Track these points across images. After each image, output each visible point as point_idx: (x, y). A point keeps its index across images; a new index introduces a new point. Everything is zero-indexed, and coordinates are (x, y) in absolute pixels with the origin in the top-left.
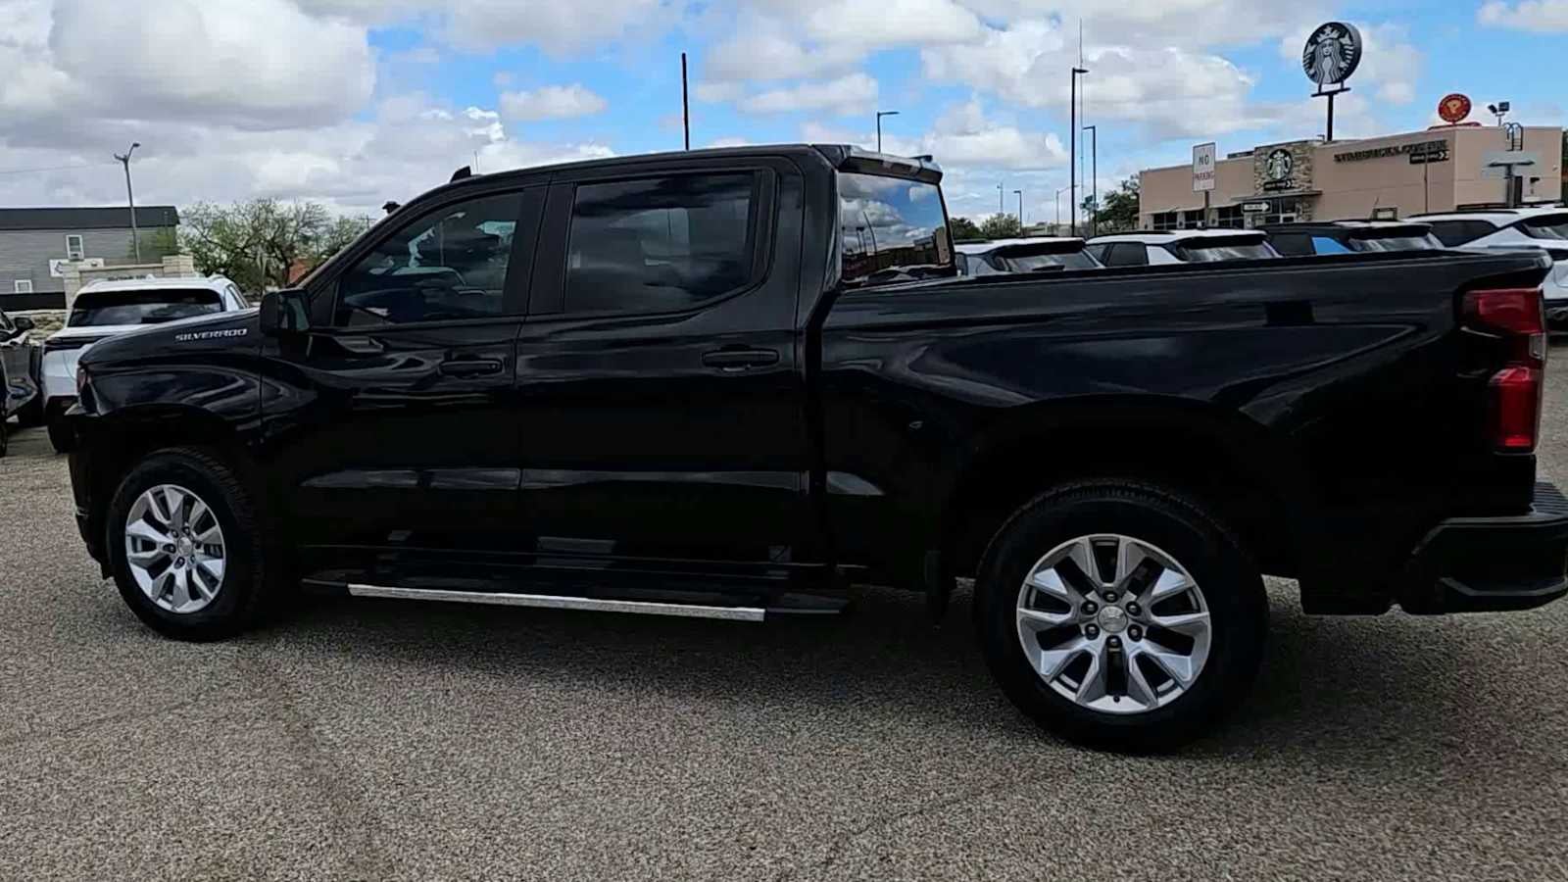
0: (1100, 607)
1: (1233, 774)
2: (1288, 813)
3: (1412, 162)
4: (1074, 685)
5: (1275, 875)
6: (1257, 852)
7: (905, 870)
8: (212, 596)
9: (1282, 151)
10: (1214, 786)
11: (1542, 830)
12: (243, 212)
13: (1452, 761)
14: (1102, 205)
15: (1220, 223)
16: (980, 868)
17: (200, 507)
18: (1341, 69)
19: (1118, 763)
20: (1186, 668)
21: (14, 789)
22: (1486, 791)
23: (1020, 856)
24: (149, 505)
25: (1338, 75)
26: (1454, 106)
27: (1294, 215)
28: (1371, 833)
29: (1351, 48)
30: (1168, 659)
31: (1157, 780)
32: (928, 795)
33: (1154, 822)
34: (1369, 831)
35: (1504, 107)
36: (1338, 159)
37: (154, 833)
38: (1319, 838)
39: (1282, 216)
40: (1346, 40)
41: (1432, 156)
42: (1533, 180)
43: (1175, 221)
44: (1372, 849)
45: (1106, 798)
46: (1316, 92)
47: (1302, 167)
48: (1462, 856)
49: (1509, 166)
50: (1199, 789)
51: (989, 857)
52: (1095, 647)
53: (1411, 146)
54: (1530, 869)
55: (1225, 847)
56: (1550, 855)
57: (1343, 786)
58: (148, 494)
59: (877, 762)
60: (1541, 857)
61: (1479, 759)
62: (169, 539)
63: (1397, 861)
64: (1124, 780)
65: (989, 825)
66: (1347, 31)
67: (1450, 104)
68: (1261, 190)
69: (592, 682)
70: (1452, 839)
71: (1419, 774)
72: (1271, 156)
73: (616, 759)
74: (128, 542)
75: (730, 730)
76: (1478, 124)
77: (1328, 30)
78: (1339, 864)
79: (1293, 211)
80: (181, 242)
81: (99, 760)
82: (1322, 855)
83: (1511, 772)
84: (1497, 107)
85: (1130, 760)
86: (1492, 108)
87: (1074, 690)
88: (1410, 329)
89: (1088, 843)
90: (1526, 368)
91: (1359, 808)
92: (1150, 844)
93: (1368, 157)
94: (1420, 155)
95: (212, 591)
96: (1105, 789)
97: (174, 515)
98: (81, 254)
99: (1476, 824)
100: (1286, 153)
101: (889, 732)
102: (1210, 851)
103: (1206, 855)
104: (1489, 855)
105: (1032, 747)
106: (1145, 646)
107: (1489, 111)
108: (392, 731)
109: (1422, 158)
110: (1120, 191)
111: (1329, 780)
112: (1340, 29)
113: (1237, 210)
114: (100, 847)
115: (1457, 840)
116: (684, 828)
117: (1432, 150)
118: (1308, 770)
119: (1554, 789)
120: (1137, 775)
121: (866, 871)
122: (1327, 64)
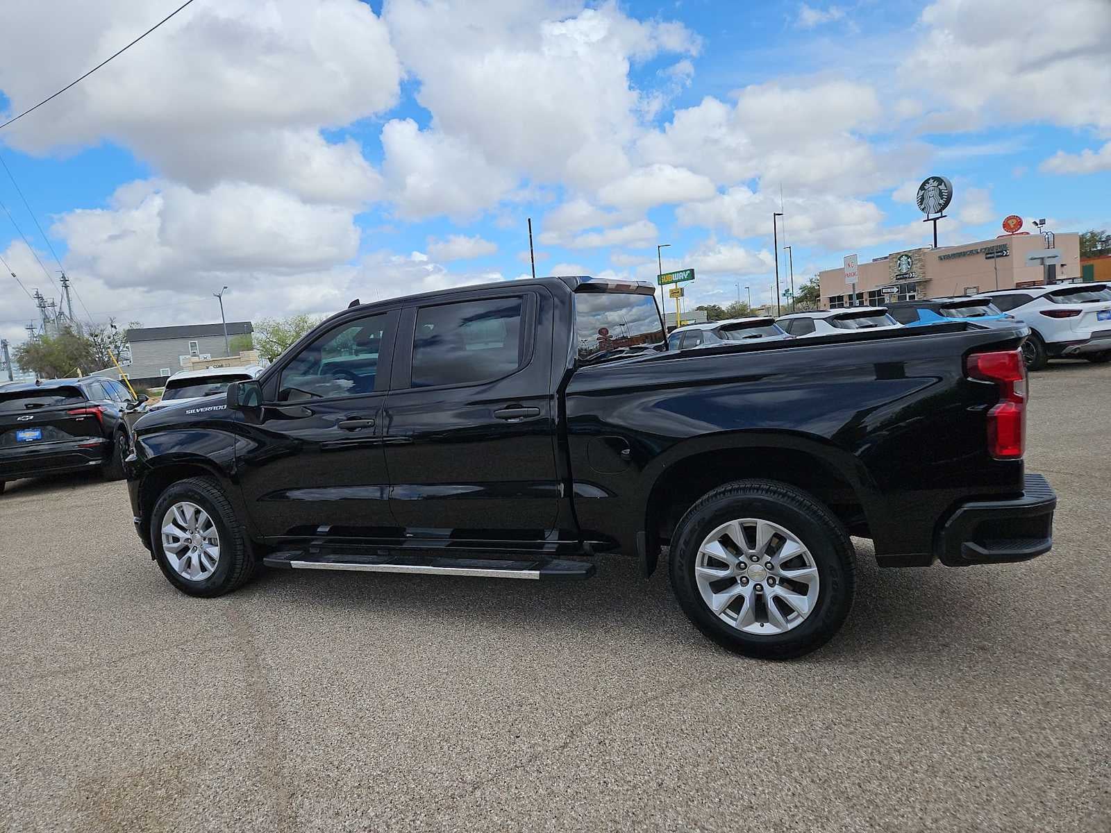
0: (748, 566)
1: (838, 673)
2: (872, 702)
3: (986, 258)
4: (735, 616)
5: (858, 749)
6: (848, 731)
7: (614, 750)
8: (213, 570)
9: (906, 255)
10: (825, 682)
11: (1040, 709)
12: (290, 323)
13: (984, 660)
14: (798, 293)
16: (663, 748)
17: (204, 515)
18: (940, 204)
19: (764, 667)
20: (803, 604)
21: (69, 704)
22: (1005, 681)
23: (691, 738)
24: (174, 514)
25: (939, 208)
26: (1012, 223)
27: (915, 294)
28: (926, 714)
29: (946, 191)
30: (793, 599)
31: (788, 679)
32: (637, 694)
33: (782, 710)
34: (924, 713)
35: (1043, 222)
36: (940, 258)
37: (144, 735)
38: (890, 720)
39: (908, 295)
40: (942, 187)
41: (999, 254)
42: (1062, 265)
43: (841, 301)
44: (925, 727)
45: (752, 693)
47: (919, 265)
48: (985, 731)
49: (1042, 259)
50: (815, 684)
51: (670, 739)
52: (746, 591)
53: (985, 249)
54: (1030, 740)
55: (827, 728)
56: (1044, 729)
57: (910, 680)
58: (174, 508)
59: (609, 671)
60: (1039, 731)
61: (1002, 658)
62: (188, 535)
63: (941, 736)
64: (767, 680)
65: (673, 715)
66: (942, 181)
67: (1010, 222)
68: (893, 280)
69: (440, 619)
70: (979, 718)
71: (961, 670)
72: (899, 259)
73: (443, 673)
74: (164, 538)
75: (520, 650)
76: (1028, 233)
77: (931, 181)
78: (902, 739)
79: (915, 291)
80: (255, 342)
81: (125, 682)
82: (891, 733)
83: (1023, 667)
84: (1038, 222)
85: (772, 665)
86: (1035, 223)
87: (735, 620)
88: (935, 380)
89: (736, 727)
90: (1013, 403)
91: (919, 696)
92: (777, 727)
93: (959, 256)
94: (991, 253)
95: (212, 567)
96: (754, 687)
97: (189, 520)
98: (197, 352)
99: (996, 706)
100: (909, 257)
101: (620, 648)
102: (816, 731)
103: (813, 734)
104: (1003, 730)
105: (710, 657)
106: (779, 590)
107: (1034, 226)
108: (309, 657)
109: (992, 255)
110: (809, 284)
111: (902, 676)
112: (939, 180)
113: (880, 294)
114: (109, 745)
115: (982, 718)
116: (476, 723)
117: (999, 250)
118: (888, 669)
119: (1051, 679)
120: (775, 676)
121: (588, 752)
122: (932, 202)
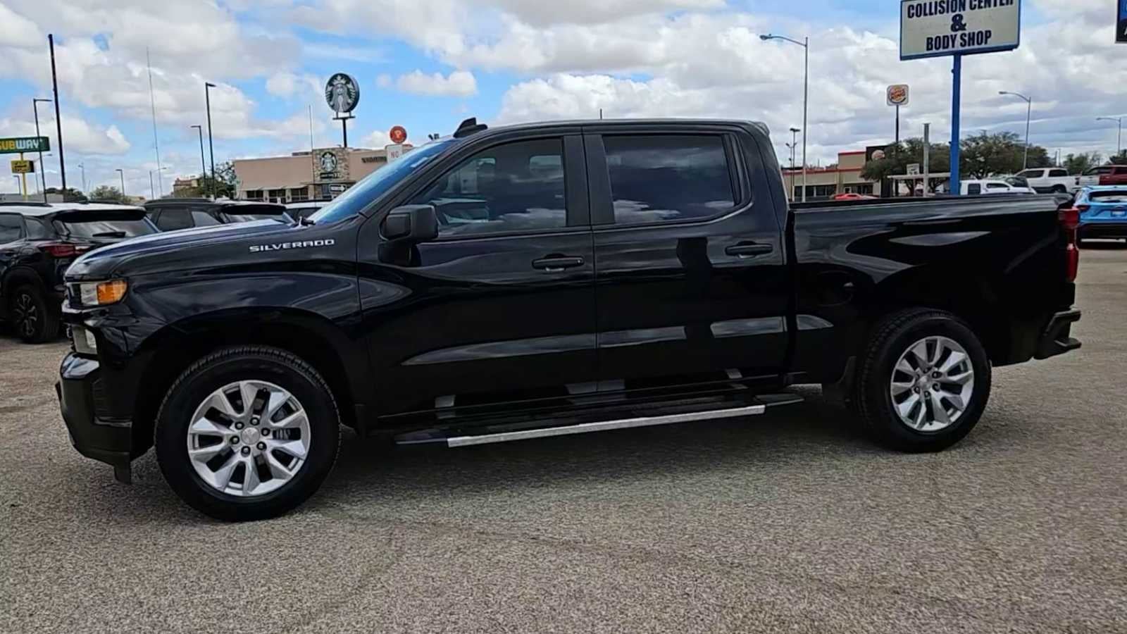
9: (330, 153)
15: (293, 199)
18: (348, 104)
25: (348, 107)
26: (398, 133)
29: (354, 91)
36: (364, 160)
40: (350, 86)
43: (262, 196)
46: (335, 116)
47: (343, 165)
66: (350, 80)
67: (396, 132)
68: (319, 178)
72: (323, 156)
77: (339, 78)
84: (433, 136)
86: (430, 136)
100: (333, 155)
112: (346, 78)
113: (304, 190)
122: (340, 100)
